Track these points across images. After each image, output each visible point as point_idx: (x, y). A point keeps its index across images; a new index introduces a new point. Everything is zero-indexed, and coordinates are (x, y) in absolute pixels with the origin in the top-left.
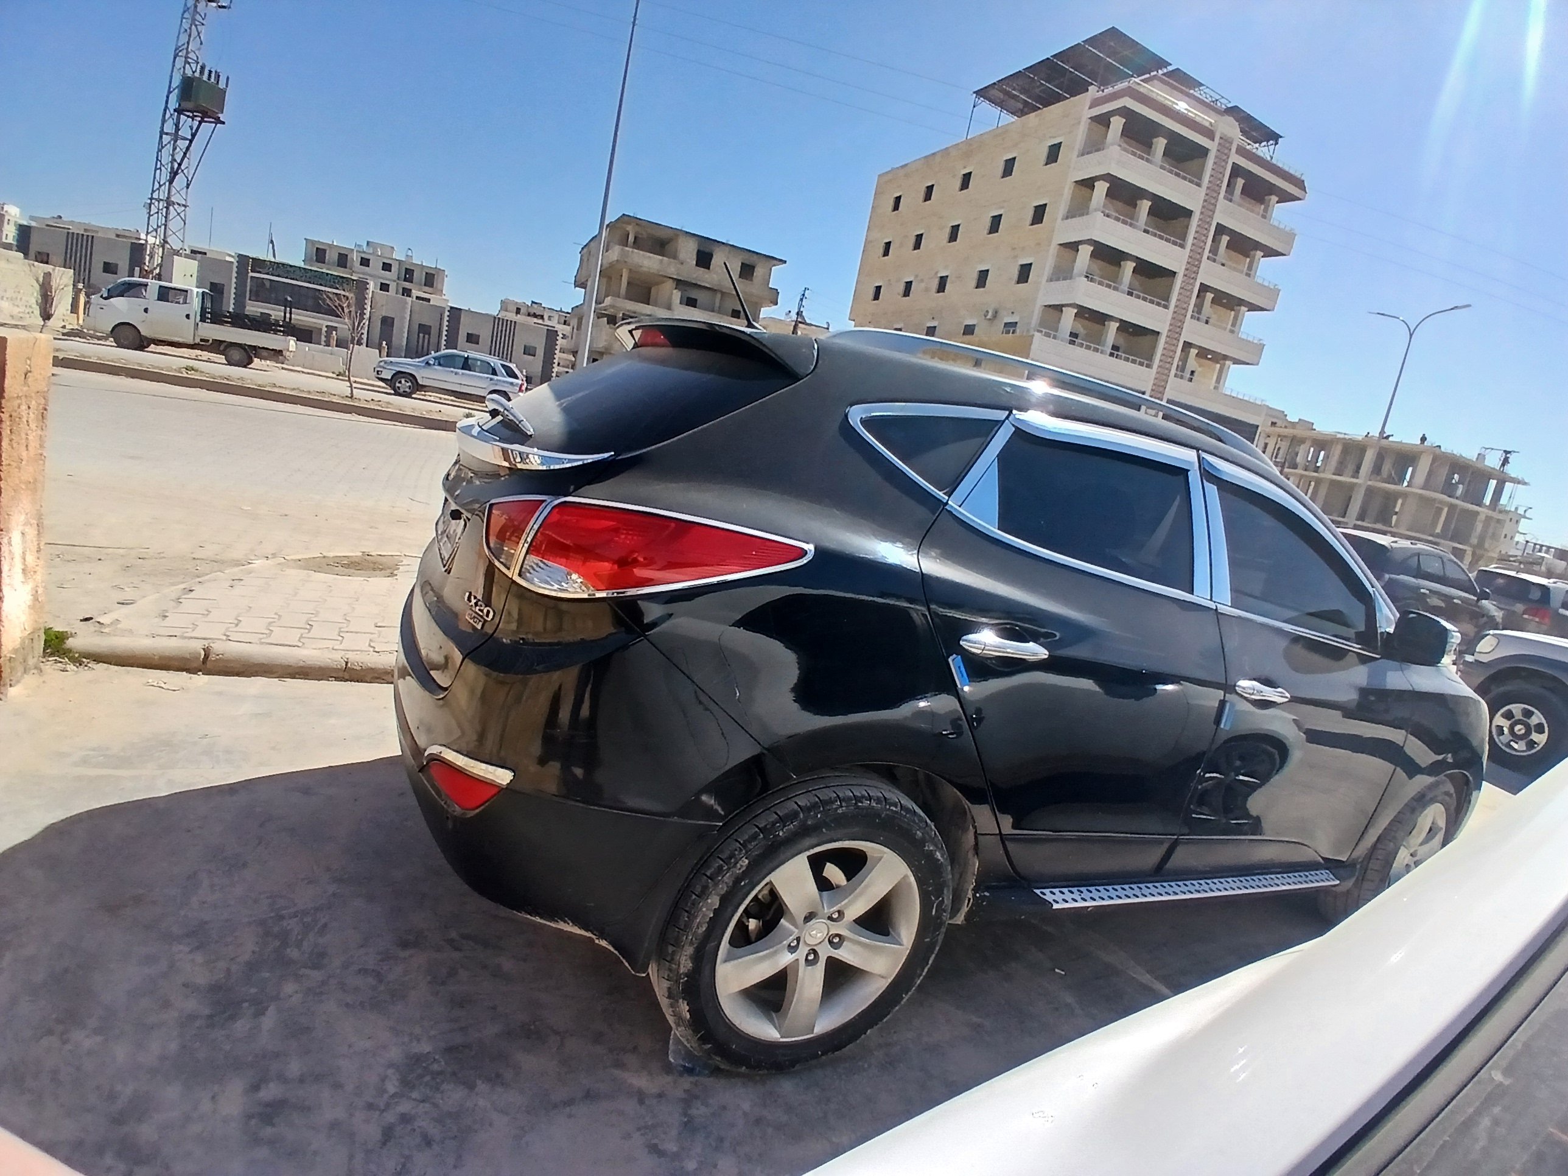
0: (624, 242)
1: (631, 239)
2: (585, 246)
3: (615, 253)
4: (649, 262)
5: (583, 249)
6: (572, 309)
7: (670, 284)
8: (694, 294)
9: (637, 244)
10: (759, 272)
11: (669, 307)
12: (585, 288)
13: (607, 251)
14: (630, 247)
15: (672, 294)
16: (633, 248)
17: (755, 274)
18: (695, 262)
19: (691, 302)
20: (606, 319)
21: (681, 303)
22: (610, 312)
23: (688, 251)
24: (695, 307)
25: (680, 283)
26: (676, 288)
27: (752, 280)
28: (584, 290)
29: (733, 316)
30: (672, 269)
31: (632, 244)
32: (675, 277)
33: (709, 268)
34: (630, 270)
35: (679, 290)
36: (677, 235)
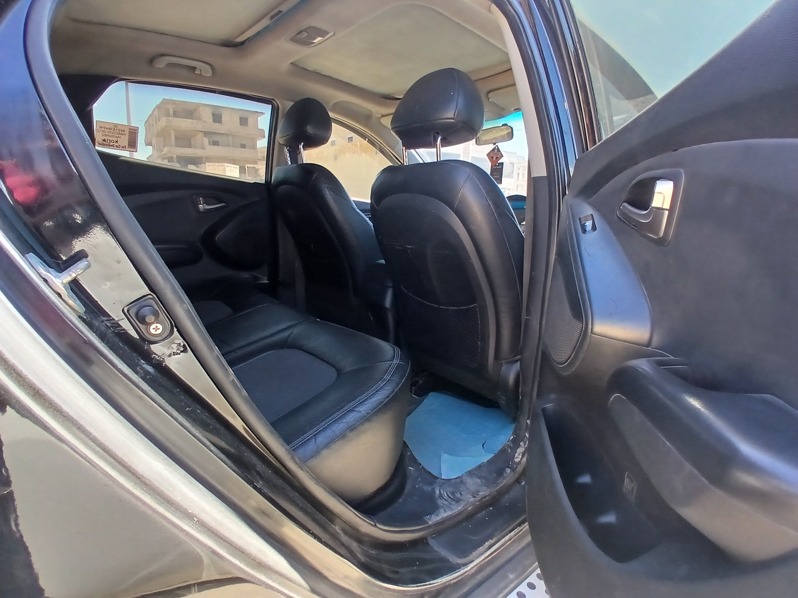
0: (168, 115)
1: (171, 112)
2: (146, 121)
3: (163, 122)
4: (185, 124)
5: (145, 123)
6: (147, 158)
7: (200, 135)
8: (216, 138)
9: (175, 114)
10: (250, 121)
11: (203, 148)
12: (152, 145)
13: (159, 121)
14: (172, 117)
15: (203, 141)
16: (174, 117)
17: (248, 122)
18: (212, 120)
19: (216, 143)
20: (167, 160)
21: (209, 144)
22: (169, 155)
23: (207, 116)
24: (219, 145)
25: (206, 134)
26: (205, 137)
27: (248, 126)
28: (151, 147)
29: (241, 147)
30: (200, 126)
31: (173, 115)
32: (203, 130)
33: (221, 123)
34: (175, 130)
35: (207, 137)
36: (198, 106)
